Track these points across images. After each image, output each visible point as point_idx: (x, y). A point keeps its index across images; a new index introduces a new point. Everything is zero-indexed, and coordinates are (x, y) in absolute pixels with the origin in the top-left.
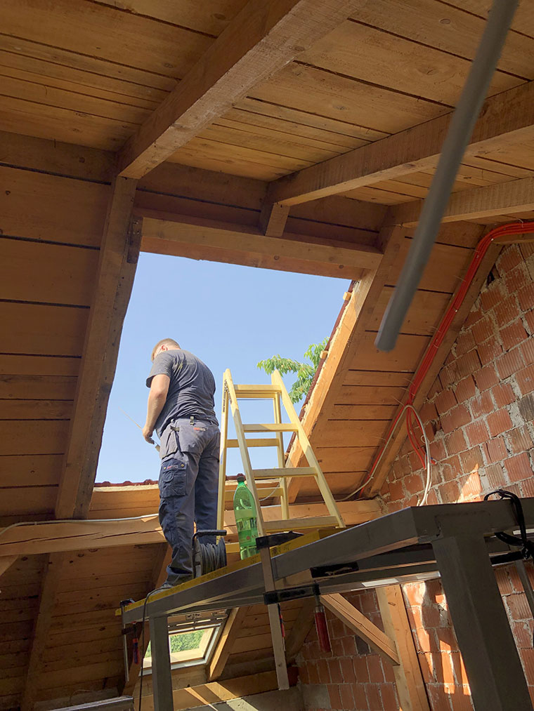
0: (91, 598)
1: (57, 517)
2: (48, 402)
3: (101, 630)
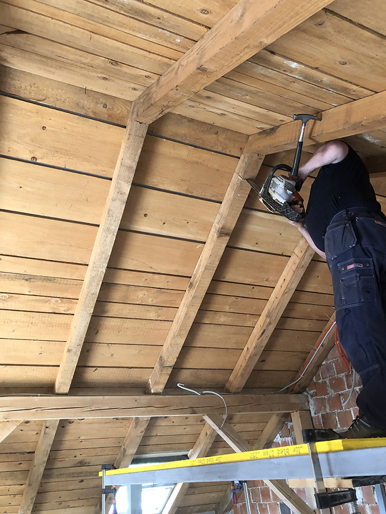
0: (75, 457)
1: (56, 393)
2: (58, 299)
3: (80, 482)
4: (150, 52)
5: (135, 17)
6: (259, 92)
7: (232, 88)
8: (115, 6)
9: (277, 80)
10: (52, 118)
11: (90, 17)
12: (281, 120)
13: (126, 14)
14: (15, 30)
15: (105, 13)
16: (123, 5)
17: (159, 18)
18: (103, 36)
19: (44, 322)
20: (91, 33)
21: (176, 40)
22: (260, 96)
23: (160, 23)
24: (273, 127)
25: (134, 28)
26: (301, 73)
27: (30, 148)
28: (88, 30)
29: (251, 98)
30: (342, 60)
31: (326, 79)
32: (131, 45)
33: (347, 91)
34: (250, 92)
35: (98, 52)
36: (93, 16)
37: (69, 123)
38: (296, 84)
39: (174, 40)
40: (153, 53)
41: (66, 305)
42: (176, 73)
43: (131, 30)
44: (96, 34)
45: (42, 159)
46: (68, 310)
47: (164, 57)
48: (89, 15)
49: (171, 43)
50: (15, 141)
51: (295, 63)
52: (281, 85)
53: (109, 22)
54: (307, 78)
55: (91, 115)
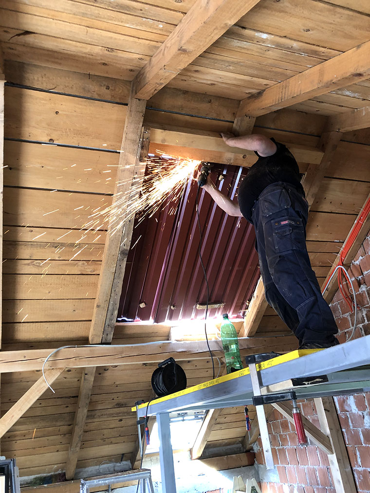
0: (113, 399)
1: (90, 343)
2: (85, 262)
3: (119, 421)
4: (139, 38)
5: (122, 11)
6: (240, 62)
7: (216, 61)
8: (103, 4)
9: (253, 50)
10: (63, 103)
11: (84, 15)
12: (265, 85)
13: (113, 9)
14: (23, 32)
15: (96, 11)
16: (110, 3)
17: (141, 10)
18: (97, 29)
19: (74, 283)
20: (87, 28)
21: (159, 26)
22: (242, 66)
23: (143, 13)
24: (259, 91)
25: (122, 20)
26: (272, 42)
27: (47, 132)
28: (84, 26)
29: (234, 68)
30: (305, 28)
31: (295, 44)
32: (122, 34)
33: (317, 53)
34: (232, 63)
35: (95, 42)
36: (86, 14)
37: (78, 106)
38: (270, 52)
39: (157, 26)
40: (142, 39)
41: (92, 267)
42: (163, 55)
43: (119, 21)
44: (91, 28)
45: (58, 140)
46: (94, 271)
47: (152, 41)
48: (83, 13)
49: (156, 29)
50: (33, 127)
51: (265, 35)
52: (258, 54)
53: (101, 18)
54: (279, 46)
55: (96, 97)
